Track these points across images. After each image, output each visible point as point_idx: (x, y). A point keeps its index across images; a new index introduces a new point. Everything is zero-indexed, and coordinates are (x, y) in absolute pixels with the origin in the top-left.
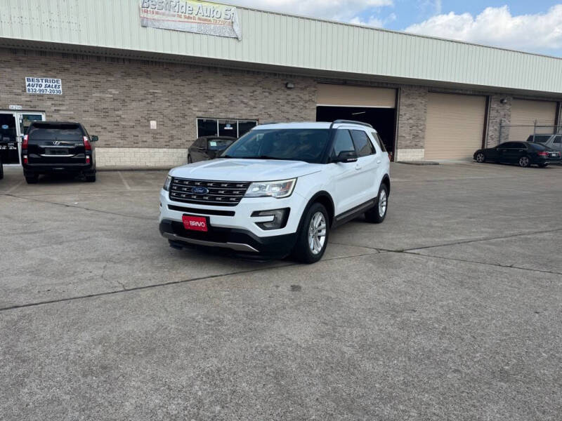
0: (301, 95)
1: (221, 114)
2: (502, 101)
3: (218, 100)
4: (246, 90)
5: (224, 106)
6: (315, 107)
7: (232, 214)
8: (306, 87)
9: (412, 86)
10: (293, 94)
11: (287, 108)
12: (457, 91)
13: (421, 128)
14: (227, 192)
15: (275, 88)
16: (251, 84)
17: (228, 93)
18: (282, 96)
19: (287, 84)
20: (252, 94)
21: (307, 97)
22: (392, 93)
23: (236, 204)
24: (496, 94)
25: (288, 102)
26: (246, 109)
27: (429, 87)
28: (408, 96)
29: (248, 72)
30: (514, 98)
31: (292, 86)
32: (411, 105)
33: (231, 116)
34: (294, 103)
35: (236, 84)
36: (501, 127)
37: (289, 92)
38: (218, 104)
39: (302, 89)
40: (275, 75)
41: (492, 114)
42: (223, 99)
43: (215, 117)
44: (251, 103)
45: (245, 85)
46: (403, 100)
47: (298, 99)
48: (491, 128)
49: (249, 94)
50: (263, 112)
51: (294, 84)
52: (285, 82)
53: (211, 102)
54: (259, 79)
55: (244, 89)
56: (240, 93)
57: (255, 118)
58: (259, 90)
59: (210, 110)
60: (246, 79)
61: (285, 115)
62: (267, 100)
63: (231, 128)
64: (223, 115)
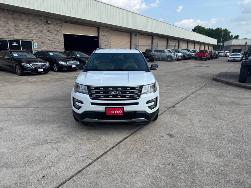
0: (55, 28)
1: (10, 37)
2: (136, 35)
3: (7, 28)
4: (24, 23)
5: (12, 32)
6: (63, 34)
7: (137, 104)
8: (57, 24)
9: (104, 27)
10: (51, 27)
11: (48, 34)
12: (121, 30)
13: (109, 46)
14: (131, 92)
15: (41, 23)
16: (27, 20)
17: (13, 24)
18: (45, 28)
19: (47, 22)
20: (28, 26)
21: (58, 29)
22: (96, 29)
23: (138, 98)
24: (134, 32)
25: (48, 31)
26: (25, 34)
27: (110, 28)
28: (103, 31)
29: (24, 13)
30: (140, 34)
31: (50, 23)
32: (105, 35)
33: (16, 38)
34: (52, 32)
35: (17, 19)
36: (136, 46)
37: (48, 26)
38: (7, 31)
39: (55, 25)
40: (40, 16)
41: (133, 40)
42: (10, 28)
43: (6, 38)
44: (28, 31)
45: (22, 20)
46: (101, 33)
47: (54, 30)
48: (133, 46)
49: (26, 26)
50: (35, 36)
51: (51, 21)
52: (46, 20)
53: (3, 29)
54: (31, 17)
55: (23, 23)
56: (20, 25)
57: (30, 39)
58: (31, 24)
59: (2, 34)
60: (23, 17)
61: (47, 38)
62: (37, 29)
63: (17, 45)
64: (11, 37)
